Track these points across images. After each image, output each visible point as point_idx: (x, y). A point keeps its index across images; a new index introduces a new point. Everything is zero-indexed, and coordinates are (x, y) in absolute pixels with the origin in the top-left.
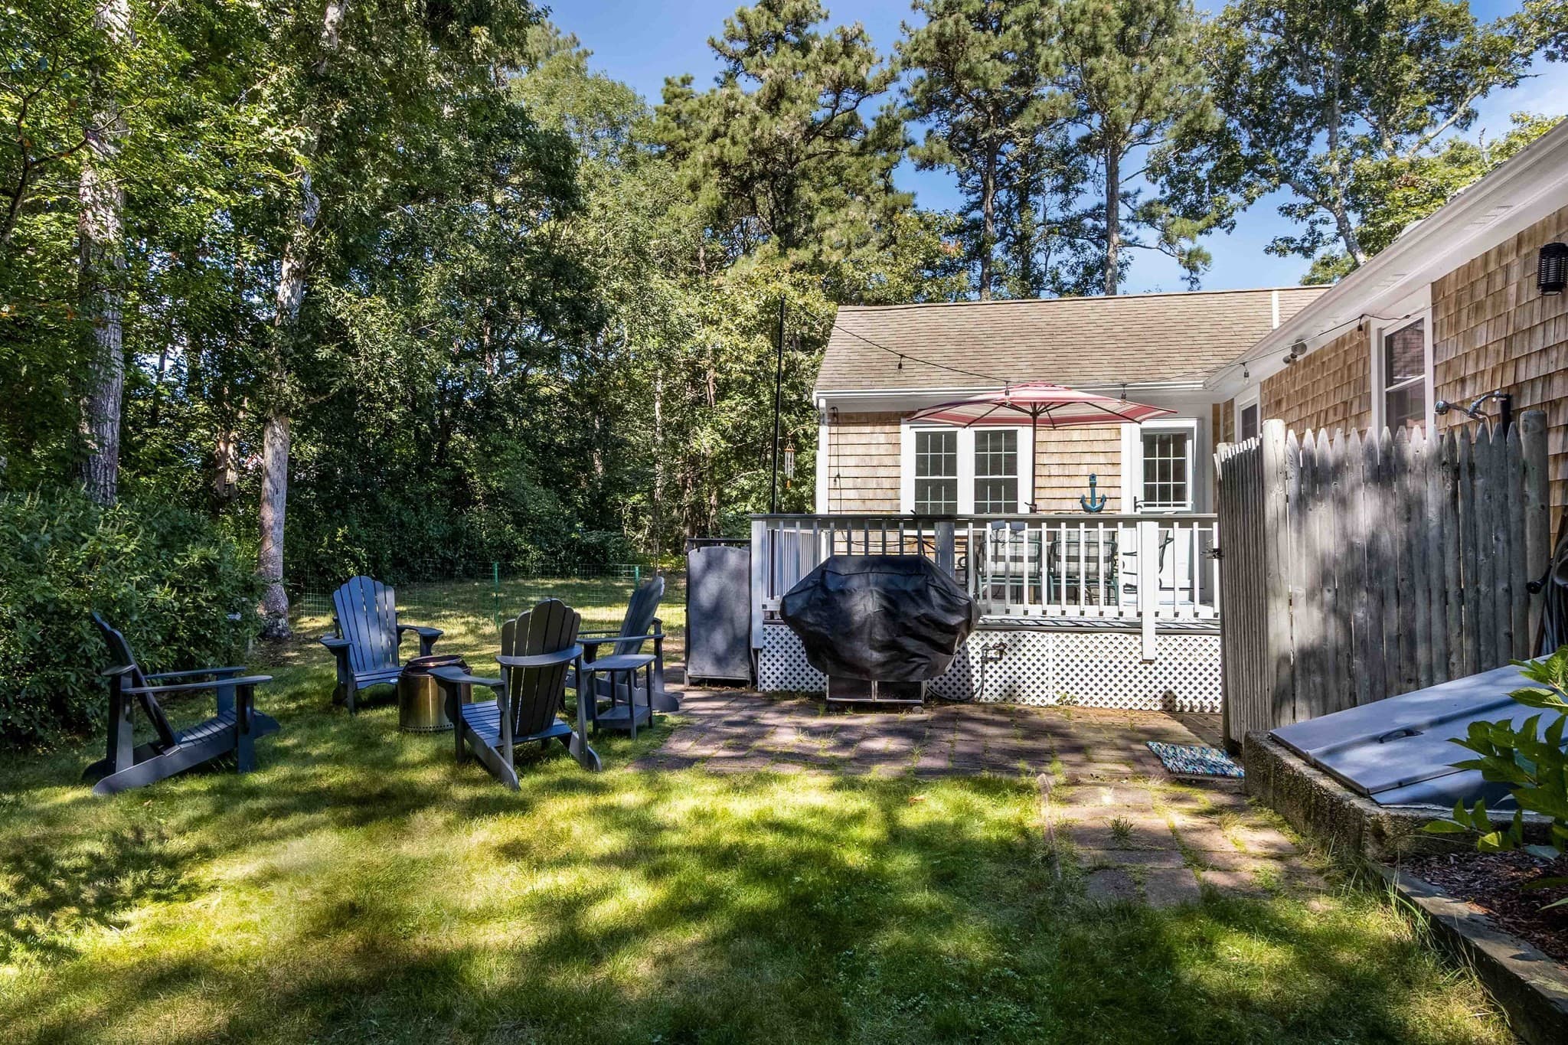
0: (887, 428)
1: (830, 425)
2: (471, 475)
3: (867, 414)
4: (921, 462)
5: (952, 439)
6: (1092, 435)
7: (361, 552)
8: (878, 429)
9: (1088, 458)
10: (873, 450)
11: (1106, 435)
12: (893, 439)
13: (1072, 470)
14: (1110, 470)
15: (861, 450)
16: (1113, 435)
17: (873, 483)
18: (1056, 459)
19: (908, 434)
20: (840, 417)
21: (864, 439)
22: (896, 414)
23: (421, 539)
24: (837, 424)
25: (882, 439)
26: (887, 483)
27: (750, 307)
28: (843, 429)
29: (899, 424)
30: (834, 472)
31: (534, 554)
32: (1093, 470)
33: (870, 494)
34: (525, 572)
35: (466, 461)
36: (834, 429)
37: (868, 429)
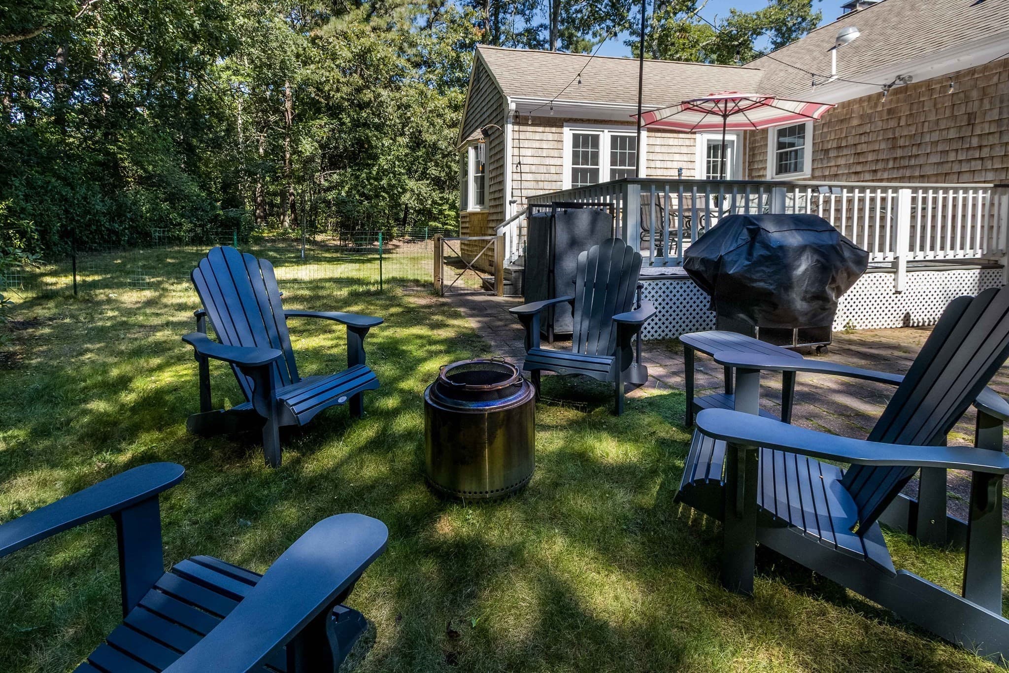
0: (554, 129)
1: (514, 124)
2: (122, 160)
3: (539, 118)
4: (575, 155)
5: (595, 140)
6: (681, 142)
7: (29, 224)
8: (547, 129)
9: (677, 157)
10: (545, 145)
11: (687, 142)
12: (556, 137)
13: (669, 164)
14: (690, 165)
15: (537, 144)
16: (691, 142)
17: (543, 169)
18: (660, 157)
19: (568, 133)
20: (520, 120)
21: (538, 136)
22: (560, 119)
23: (89, 213)
24: (519, 124)
25: (550, 137)
26: (553, 170)
27: (346, 54)
28: (522, 128)
29: (562, 126)
30: (516, 160)
31: (187, 226)
32: (680, 165)
33: (542, 177)
34: (179, 241)
35: (120, 148)
36: (516, 128)
37: (541, 129)
